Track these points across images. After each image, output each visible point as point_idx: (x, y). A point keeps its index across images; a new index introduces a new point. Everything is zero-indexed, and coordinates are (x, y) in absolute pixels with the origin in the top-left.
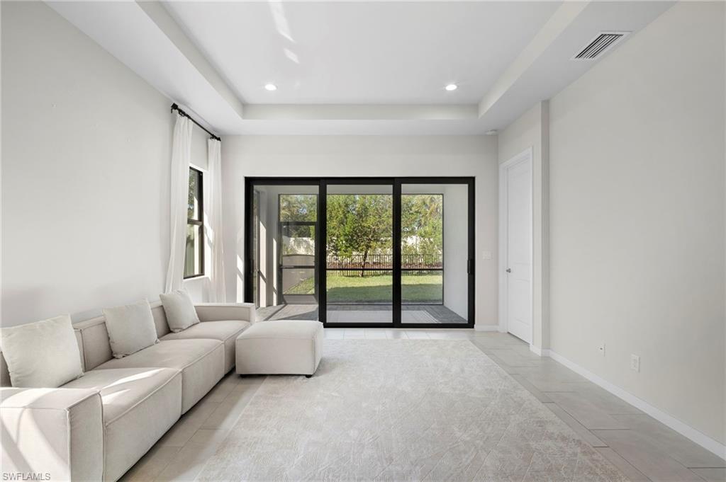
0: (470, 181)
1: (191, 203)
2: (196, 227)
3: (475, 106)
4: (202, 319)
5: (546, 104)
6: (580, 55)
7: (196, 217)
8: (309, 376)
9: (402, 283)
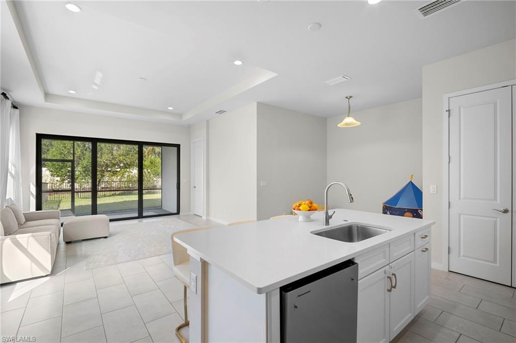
0: (178, 146)
3: (180, 116)
5: (208, 122)
6: (217, 113)
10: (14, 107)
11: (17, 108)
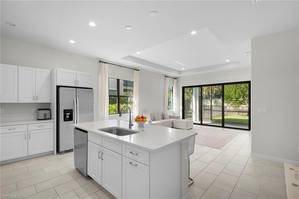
0: (249, 82)
4: (170, 118)
10: (175, 79)
11: (176, 79)
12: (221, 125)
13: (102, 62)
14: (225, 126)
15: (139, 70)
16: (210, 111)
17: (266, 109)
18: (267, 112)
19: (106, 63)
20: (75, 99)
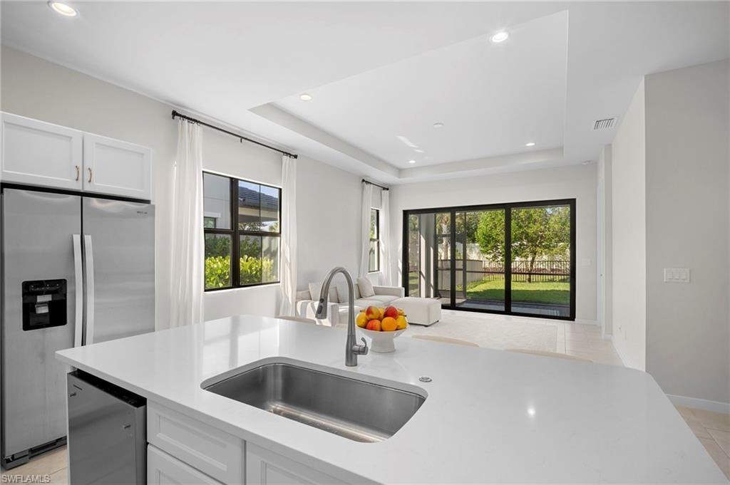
0: (571, 202)
1: (373, 229)
2: (376, 243)
4: (377, 294)
7: (375, 237)
8: (426, 326)
9: (512, 289)
10: (384, 189)
11: (388, 189)
12: (503, 308)
13: (180, 116)
14: (512, 311)
15: (296, 157)
16: (462, 272)
17: (688, 270)
18: (690, 280)
19: (196, 121)
20: (77, 238)
